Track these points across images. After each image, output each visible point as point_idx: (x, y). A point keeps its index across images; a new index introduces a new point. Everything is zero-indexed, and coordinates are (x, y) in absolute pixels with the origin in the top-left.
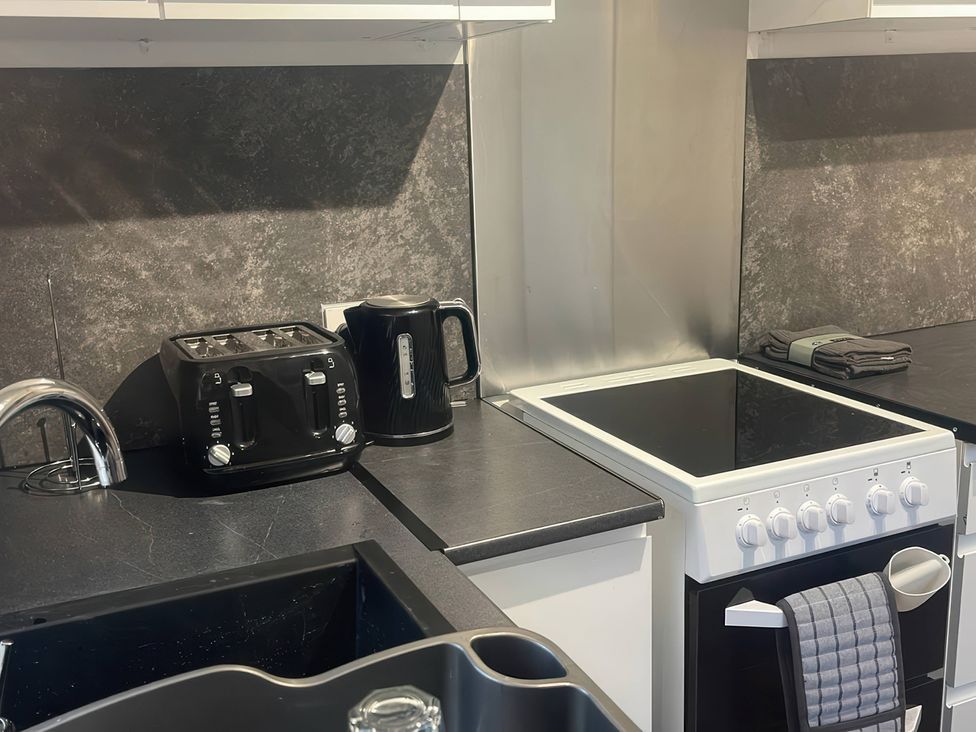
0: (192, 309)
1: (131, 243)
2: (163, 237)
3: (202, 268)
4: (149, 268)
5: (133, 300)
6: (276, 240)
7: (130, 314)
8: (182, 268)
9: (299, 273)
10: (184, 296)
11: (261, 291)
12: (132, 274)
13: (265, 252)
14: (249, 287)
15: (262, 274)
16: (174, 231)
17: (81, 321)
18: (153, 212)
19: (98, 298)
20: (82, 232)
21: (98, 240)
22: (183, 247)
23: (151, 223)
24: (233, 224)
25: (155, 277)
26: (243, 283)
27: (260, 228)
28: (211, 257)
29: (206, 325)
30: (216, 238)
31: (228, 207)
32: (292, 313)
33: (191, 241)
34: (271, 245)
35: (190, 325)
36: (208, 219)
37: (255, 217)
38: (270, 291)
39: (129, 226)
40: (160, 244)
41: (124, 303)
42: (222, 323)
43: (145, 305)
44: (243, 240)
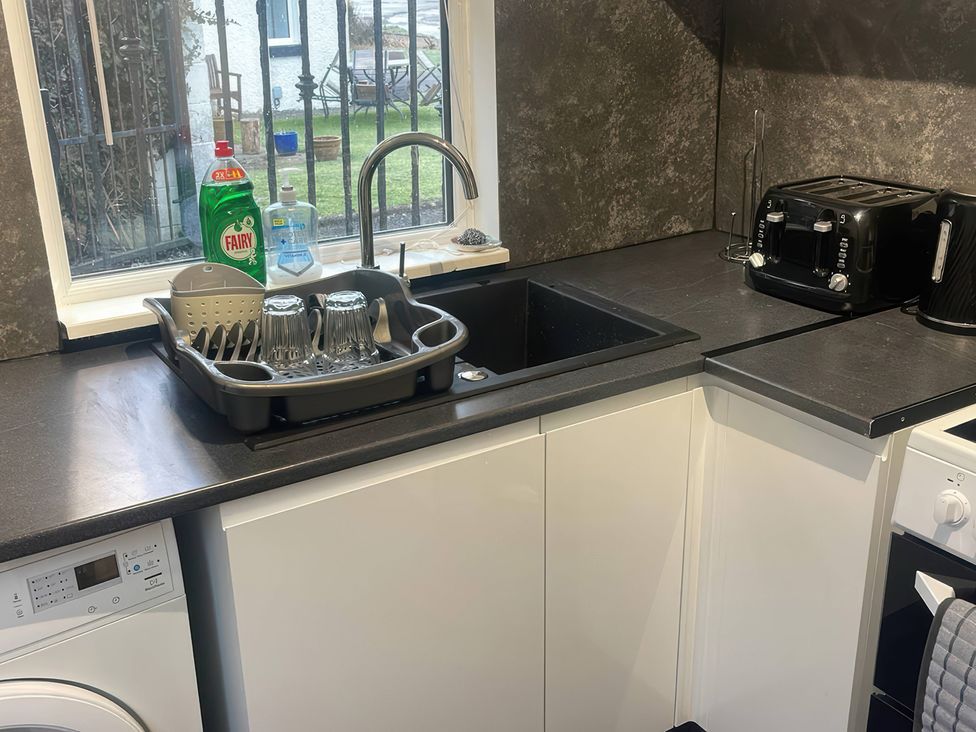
0: (878, 159)
1: (852, 95)
2: (872, 95)
3: (893, 125)
4: (858, 118)
5: (843, 142)
6: (954, 113)
7: (840, 152)
8: (879, 123)
9: (965, 148)
10: (876, 147)
11: (931, 157)
12: (846, 120)
13: (942, 122)
14: (923, 152)
15: (936, 142)
16: (881, 91)
17: (810, 150)
18: (870, 73)
19: (823, 135)
20: (824, 81)
21: (832, 89)
22: (884, 106)
23: (867, 81)
24: (924, 91)
25: (860, 126)
26: (919, 146)
27: (943, 99)
28: (901, 118)
29: (885, 176)
30: (909, 102)
31: (924, 76)
32: (952, 183)
33: (890, 102)
34: (948, 116)
35: (874, 172)
36: (906, 84)
37: (942, 89)
38: (939, 158)
39: (852, 82)
40: (869, 100)
41: (836, 142)
42: (896, 177)
43: (849, 147)
44: (928, 108)
